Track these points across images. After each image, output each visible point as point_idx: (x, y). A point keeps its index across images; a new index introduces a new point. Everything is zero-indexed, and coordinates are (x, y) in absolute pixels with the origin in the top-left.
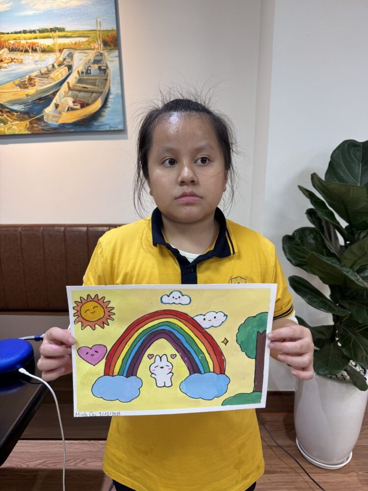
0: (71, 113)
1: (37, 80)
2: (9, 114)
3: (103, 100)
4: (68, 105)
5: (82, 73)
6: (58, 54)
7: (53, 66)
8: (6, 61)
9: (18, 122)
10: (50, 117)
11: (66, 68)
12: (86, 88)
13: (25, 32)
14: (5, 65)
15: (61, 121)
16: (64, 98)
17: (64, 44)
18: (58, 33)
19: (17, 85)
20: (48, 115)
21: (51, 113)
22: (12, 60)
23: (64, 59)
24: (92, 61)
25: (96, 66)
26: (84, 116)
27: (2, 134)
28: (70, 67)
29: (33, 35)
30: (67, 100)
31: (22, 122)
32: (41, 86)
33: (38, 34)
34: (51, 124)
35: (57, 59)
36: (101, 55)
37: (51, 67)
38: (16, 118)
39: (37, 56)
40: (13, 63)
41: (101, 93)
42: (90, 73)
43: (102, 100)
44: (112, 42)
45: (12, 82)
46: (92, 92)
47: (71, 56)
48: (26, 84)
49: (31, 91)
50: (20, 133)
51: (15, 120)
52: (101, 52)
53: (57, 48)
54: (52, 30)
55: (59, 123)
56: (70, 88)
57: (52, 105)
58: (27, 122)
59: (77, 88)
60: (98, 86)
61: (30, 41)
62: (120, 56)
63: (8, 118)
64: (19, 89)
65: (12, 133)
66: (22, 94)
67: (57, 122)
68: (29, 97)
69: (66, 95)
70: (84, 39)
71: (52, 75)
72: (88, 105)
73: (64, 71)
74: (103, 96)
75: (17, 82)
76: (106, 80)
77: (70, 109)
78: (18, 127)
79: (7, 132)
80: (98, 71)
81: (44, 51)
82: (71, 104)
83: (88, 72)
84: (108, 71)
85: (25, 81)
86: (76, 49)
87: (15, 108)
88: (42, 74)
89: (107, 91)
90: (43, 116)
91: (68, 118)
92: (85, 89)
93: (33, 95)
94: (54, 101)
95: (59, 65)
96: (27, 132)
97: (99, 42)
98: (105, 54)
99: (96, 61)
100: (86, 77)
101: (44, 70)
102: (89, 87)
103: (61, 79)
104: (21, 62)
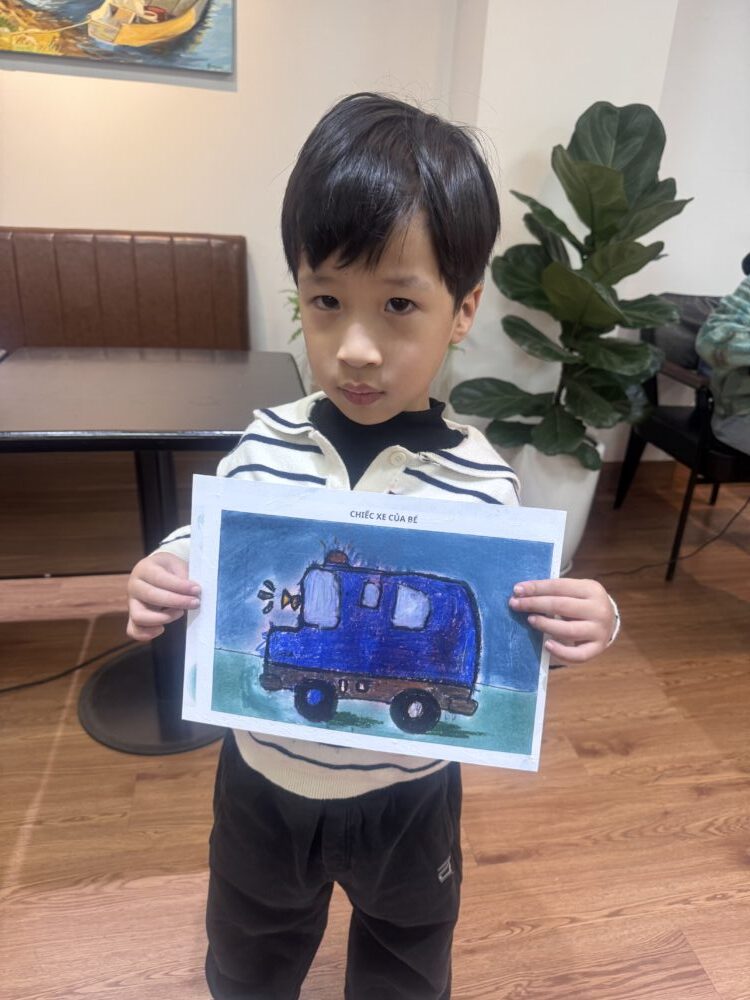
0: (140, 27)
2: (20, 11)
3: (200, 13)
4: (134, 11)
9: (37, 30)
10: (101, 30)
15: (120, 41)
20: (97, 26)
21: (102, 23)
26: (164, 37)
27: (6, 48)
31: (46, 31)
38: (34, 22)
43: (197, 12)
50: (40, 52)
51: (32, 25)
55: (115, 44)
57: (105, 7)
58: (56, 33)
63: (19, 19)
65: (26, 50)
67: (113, 41)
72: (171, 17)
74: (200, 5)
77: (138, 20)
78: (38, 40)
79: (17, 47)
82: (141, 12)
90: (86, 25)
91: (133, 36)
96: (54, 52)
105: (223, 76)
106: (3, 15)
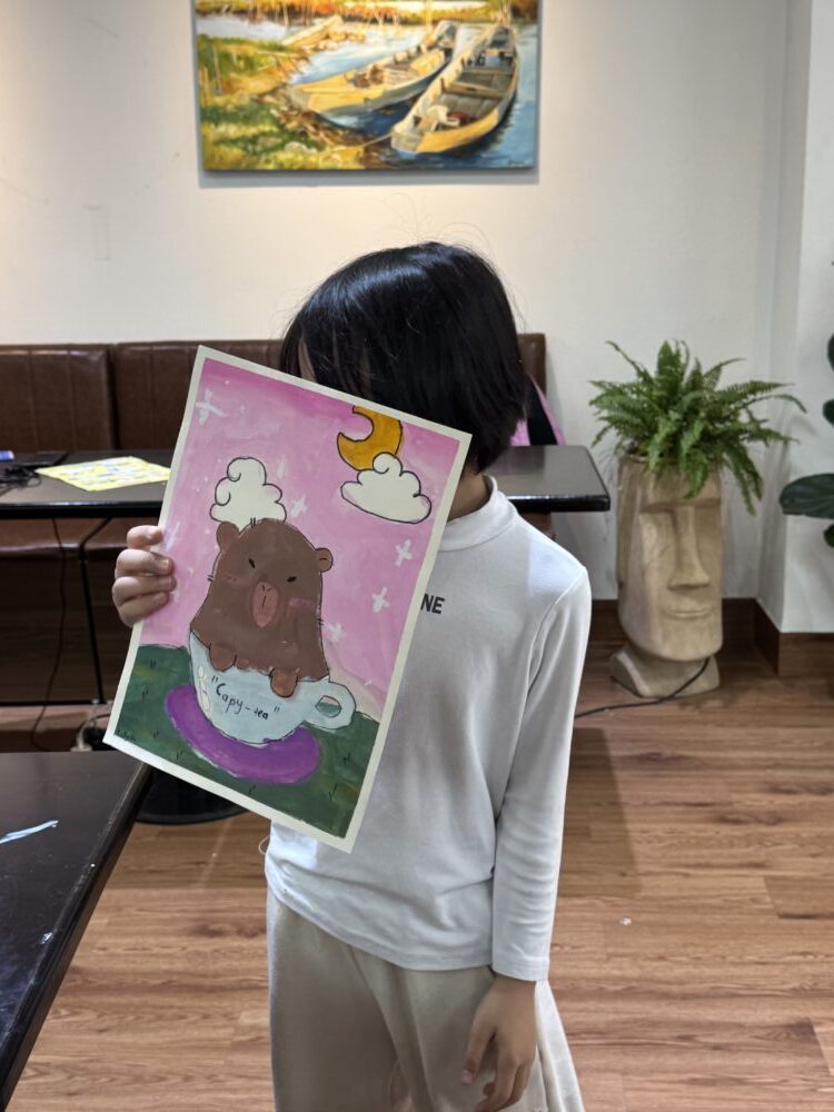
0: (442, 134)
1: (387, 73)
2: (329, 133)
3: (503, 112)
4: (437, 118)
5: (470, 62)
6: (429, 27)
7: (419, 49)
8: (335, 38)
10: (403, 141)
11: (442, 54)
12: (473, 90)
14: (331, 44)
15: (422, 148)
16: (431, 107)
17: (443, 12)
19: (350, 81)
20: (399, 137)
21: (405, 134)
22: (347, 36)
23: (440, 38)
24: (489, 42)
25: (495, 52)
26: (466, 140)
27: (313, 167)
28: (448, 52)
30: (436, 111)
31: (352, 148)
32: (392, 83)
34: (403, 154)
35: (428, 36)
36: (507, 31)
37: (413, 51)
38: (341, 140)
39: (392, 30)
40: (348, 42)
41: (499, 100)
42: (483, 64)
43: (500, 111)
44: (526, 10)
45: (341, 76)
46: (484, 98)
47: (452, 32)
48: (366, 80)
49: (375, 92)
50: (345, 167)
51: (338, 143)
52: (508, 26)
53: (429, 18)
55: (416, 152)
56: (444, 90)
57: (409, 120)
58: (360, 149)
59: (459, 90)
60: (496, 87)
62: (538, 36)
63: (327, 140)
64: (352, 88)
65: (331, 167)
66: (358, 96)
67: (414, 149)
68: (369, 103)
69: (436, 101)
71: (414, 65)
72: (474, 120)
73: (437, 57)
74: (504, 104)
75: (351, 75)
76: (511, 76)
78: (343, 155)
79: (322, 165)
80: (498, 60)
81: (405, 22)
82: (443, 118)
83: (480, 61)
84: (516, 61)
85: (365, 75)
86: (462, 21)
87: (343, 121)
88: (397, 63)
89: (511, 96)
90: (389, 139)
91: (434, 143)
92: (471, 92)
93: (378, 100)
94: (413, 112)
95: (430, 48)
96: (357, 166)
97: (506, 9)
98: (515, 31)
99: (496, 43)
100: (474, 71)
101: (401, 56)
102: (479, 87)
103: (431, 71)
104: (362, 40)
105: (524, 170)
106: (312, 137)
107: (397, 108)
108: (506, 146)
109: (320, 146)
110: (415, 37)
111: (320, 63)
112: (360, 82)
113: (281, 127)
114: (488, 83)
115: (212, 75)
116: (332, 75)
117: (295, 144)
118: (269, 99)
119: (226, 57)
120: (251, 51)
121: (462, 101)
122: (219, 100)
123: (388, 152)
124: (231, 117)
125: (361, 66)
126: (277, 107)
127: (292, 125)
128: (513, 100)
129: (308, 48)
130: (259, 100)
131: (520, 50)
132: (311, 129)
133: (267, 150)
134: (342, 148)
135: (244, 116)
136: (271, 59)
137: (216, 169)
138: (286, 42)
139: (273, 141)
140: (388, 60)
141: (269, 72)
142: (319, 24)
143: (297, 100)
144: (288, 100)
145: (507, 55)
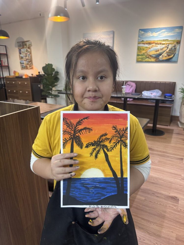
0: (166, 57)
1: (160, 50)
2: (152, 57)
5: (170, 49)
6: (166, 45)
13: (160, 40)
14: (153, 47)
16: (165, 54)
18: (167, 41)
21: (161, 57)
23: (167, 46)
25: (174, 48)
26: (169, 58)
28: (168, 48)
29: (161, 41)
32: (160, 51)
33: (162, 41)
34: (160, 60)
36: (176, 45)
39: (161, 45)
44: (179, 43)
46: (171, 53)
47: (168, 45)
49: (158, 52)
52: (176, 44)
53: (166, 44)
54: (166, 40)
56: (167, 52)
58: (155, 59)
61: (160, 42)
62: (180, 46)
64: (155, 52)
66: (156, 53)
67: (162, 59)
69: (165, 53)
70: (172, 42)
72: (170, 56)
73: (166, 48)
74: (174, 54)
76: (175, 51)
79: (150, 61)
81: (163, 44)
86: (170, 44)
87: (154, 56)
90: (159, 58)
91: (164, 58)
93: (158, 53)
94: (162, 55)
95: (166, 47)
96: (154, 61)
97: (176, 42)
98: (177, 45)
99: (174, 47)
100: (171, 50)
101: (162, 48)
102: (171, 52)
103: (165, 50)
104: (157, 46)
105: (176, 62)
106: (150, 58)
107: (160, 54)
108: (174, 59)
109: (150, 59)
110: (164, 46)
111: (152, 49)
112: (156, 51)
113: (146, 57)
114: (172, 51)
115: (139, 51)
116: (153, 51)
117: (147, 59)
118: (145, 53)
119: (141, 49)
120: (144, 48)
121: (169, 54)
122: (139, 54)
123: (158, 60)
124: (140, 55)
125: (157, 49)
126: (146, 54)
127: (147, 56)
128: (175, 53)
129: (150, 47)
130: (144, 54)
131: (177, 47)
132: (149, 57)
133: (144, 59)
134: (153, 59)
135: (142, 55)
136: (146, 49)
137: (138, 61)
138: (148, 47)
139: (145, 58)
140: (160, 49)
141: (146, 50)
142: (152, 45)
143: (148, 53)
144: (147, 53)
145: (175, 48)
